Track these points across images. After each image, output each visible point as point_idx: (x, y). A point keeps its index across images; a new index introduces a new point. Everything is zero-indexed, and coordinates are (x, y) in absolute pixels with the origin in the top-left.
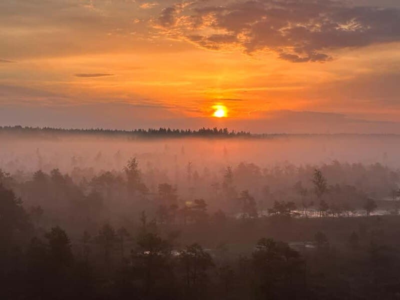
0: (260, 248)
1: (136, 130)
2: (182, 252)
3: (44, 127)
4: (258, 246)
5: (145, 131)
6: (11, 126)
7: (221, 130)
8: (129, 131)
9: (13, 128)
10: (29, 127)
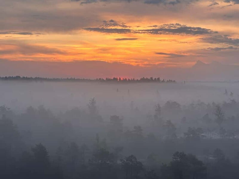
0: (176, 158)
1: (97, 79)
2: (123, 161)
3: (36, 77)
4: (174, 157)
5: (104, 80)
6: (13, 77)
7: (156, 79)
8: (93, 79)
9: (14, 77)
10: (25, 77)
